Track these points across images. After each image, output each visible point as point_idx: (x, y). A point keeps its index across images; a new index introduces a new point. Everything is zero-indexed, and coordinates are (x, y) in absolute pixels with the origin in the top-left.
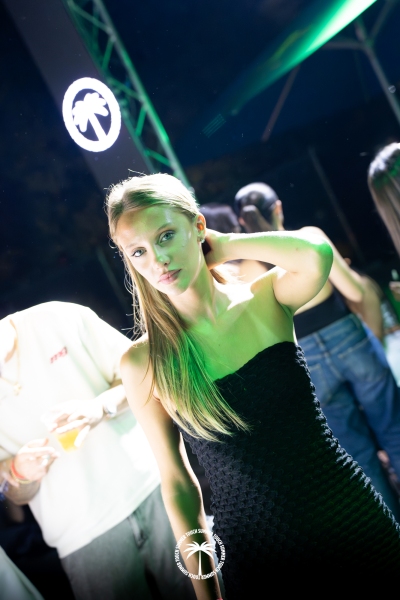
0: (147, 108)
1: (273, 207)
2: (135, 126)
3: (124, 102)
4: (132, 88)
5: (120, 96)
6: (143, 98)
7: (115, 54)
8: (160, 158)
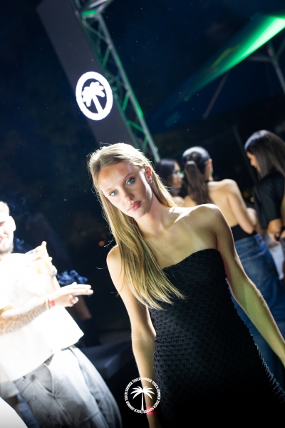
0: (130, 94)
1: (206, 162)
2: (122, 105)
3: (115, 89)
4: (121, 80)
5: (112, 85)
6: (128, 87)
7: (111, 56)
8: (136, 126)
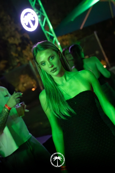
0: (46, 18)
3: (39, 16)
